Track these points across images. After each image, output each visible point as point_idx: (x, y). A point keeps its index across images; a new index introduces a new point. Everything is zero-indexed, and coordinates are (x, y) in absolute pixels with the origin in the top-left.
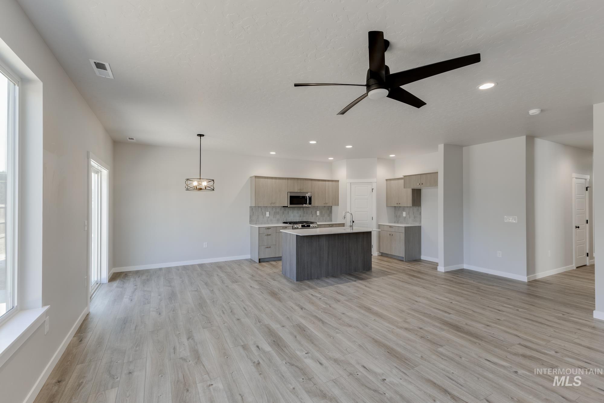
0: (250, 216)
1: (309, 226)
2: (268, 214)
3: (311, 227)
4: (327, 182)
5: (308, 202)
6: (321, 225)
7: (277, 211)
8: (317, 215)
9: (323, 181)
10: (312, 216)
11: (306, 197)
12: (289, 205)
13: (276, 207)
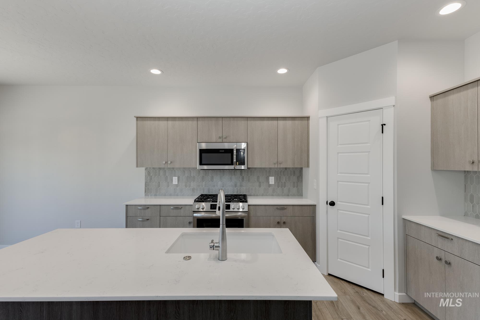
2: (175, 180)
4: (281, 120)
5: (235, 160)
6: (257, 207)
7: (192, 175)
8: (270, 184)
9: (271, 120)
10: (260, 186)
11: (232, 150)
12: (199, 167)
13: (190, 169)
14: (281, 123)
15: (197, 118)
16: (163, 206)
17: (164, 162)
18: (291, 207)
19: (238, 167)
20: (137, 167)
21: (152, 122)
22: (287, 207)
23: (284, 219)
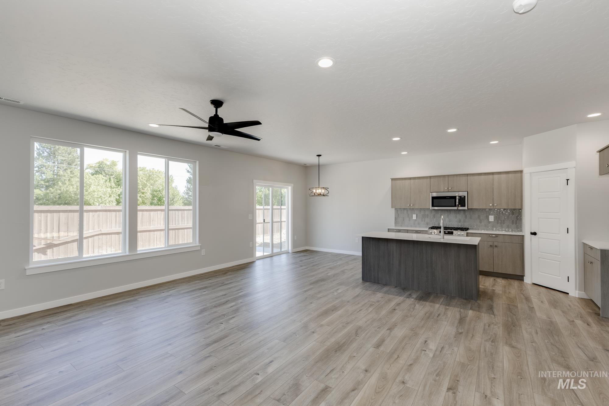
0: (395, 218)
1: (452, 233)
2: (414, 217)
3: (454, 235)
4: (496, 174)
5: (457, 204)
6: (474, 234)
7: (426, 213)
8: (490, 221)
9: (488, 175)
10: (481, 222)
11: (456, 197)
12: (431, 208)
13: (424, 210)
14: (496, 176)
15: (430, 177)
16: (409, 231)
17: (408, 205)
18: (502, 236)
19: (460, 208)
20: (392, 208)
21: (401, 181)
22: (498, 235)
23: (496, 244)
